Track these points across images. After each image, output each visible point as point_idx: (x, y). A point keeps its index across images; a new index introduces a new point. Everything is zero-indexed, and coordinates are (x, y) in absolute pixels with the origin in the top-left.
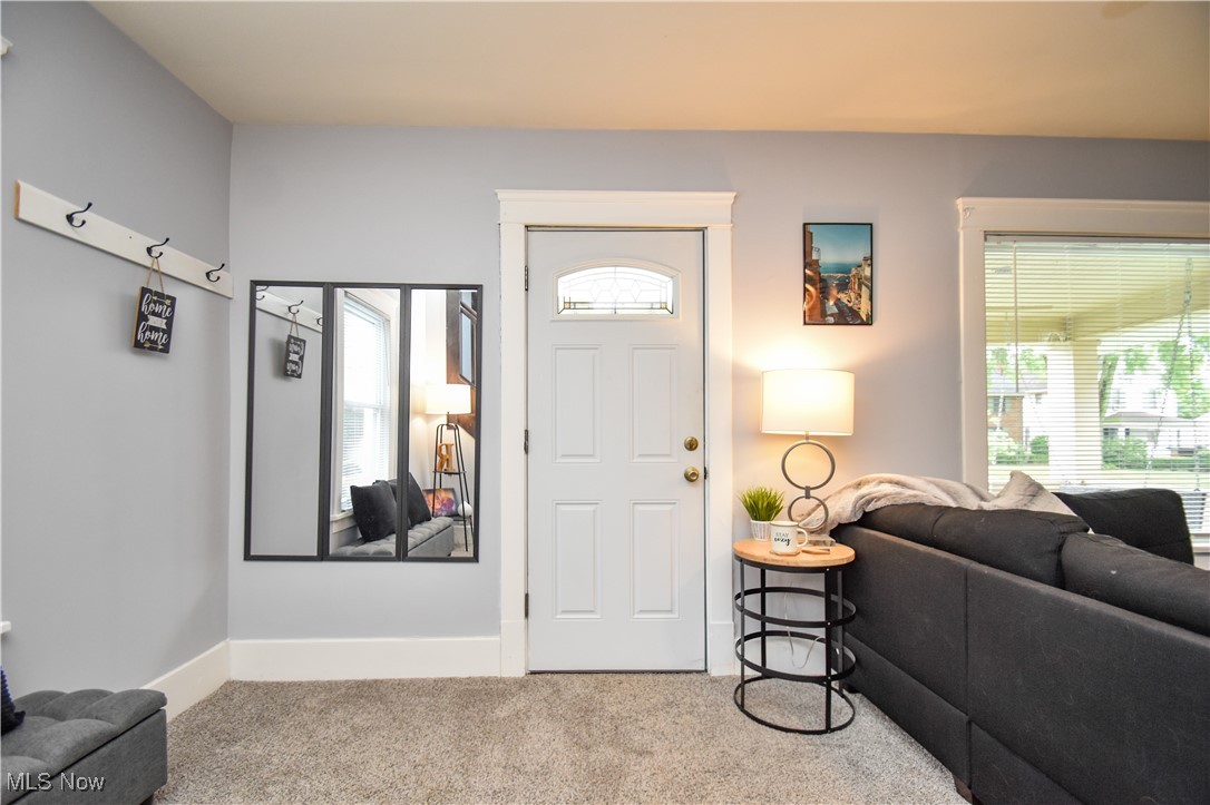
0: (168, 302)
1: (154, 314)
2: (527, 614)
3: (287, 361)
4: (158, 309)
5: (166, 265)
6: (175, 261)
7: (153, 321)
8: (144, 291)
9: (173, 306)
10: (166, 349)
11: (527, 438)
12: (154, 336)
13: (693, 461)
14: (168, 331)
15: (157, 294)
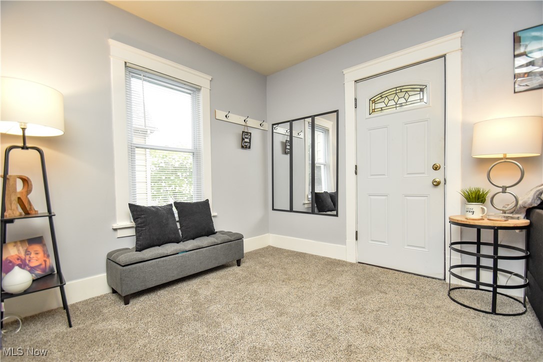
0: (249, 134)
1: (246, 138)
2: (357, 239)
3: (286, 148)
4: (247, 136)
5: (249, 124)
6: (251, 122)
7: (246, 140)
8: (243, 132)
9: (251, 135)
10: (249, 148)
11: (356, 168)
12: (246, 144)
13: (438, 176)
14: (250, 143)
15: (246, 132)
